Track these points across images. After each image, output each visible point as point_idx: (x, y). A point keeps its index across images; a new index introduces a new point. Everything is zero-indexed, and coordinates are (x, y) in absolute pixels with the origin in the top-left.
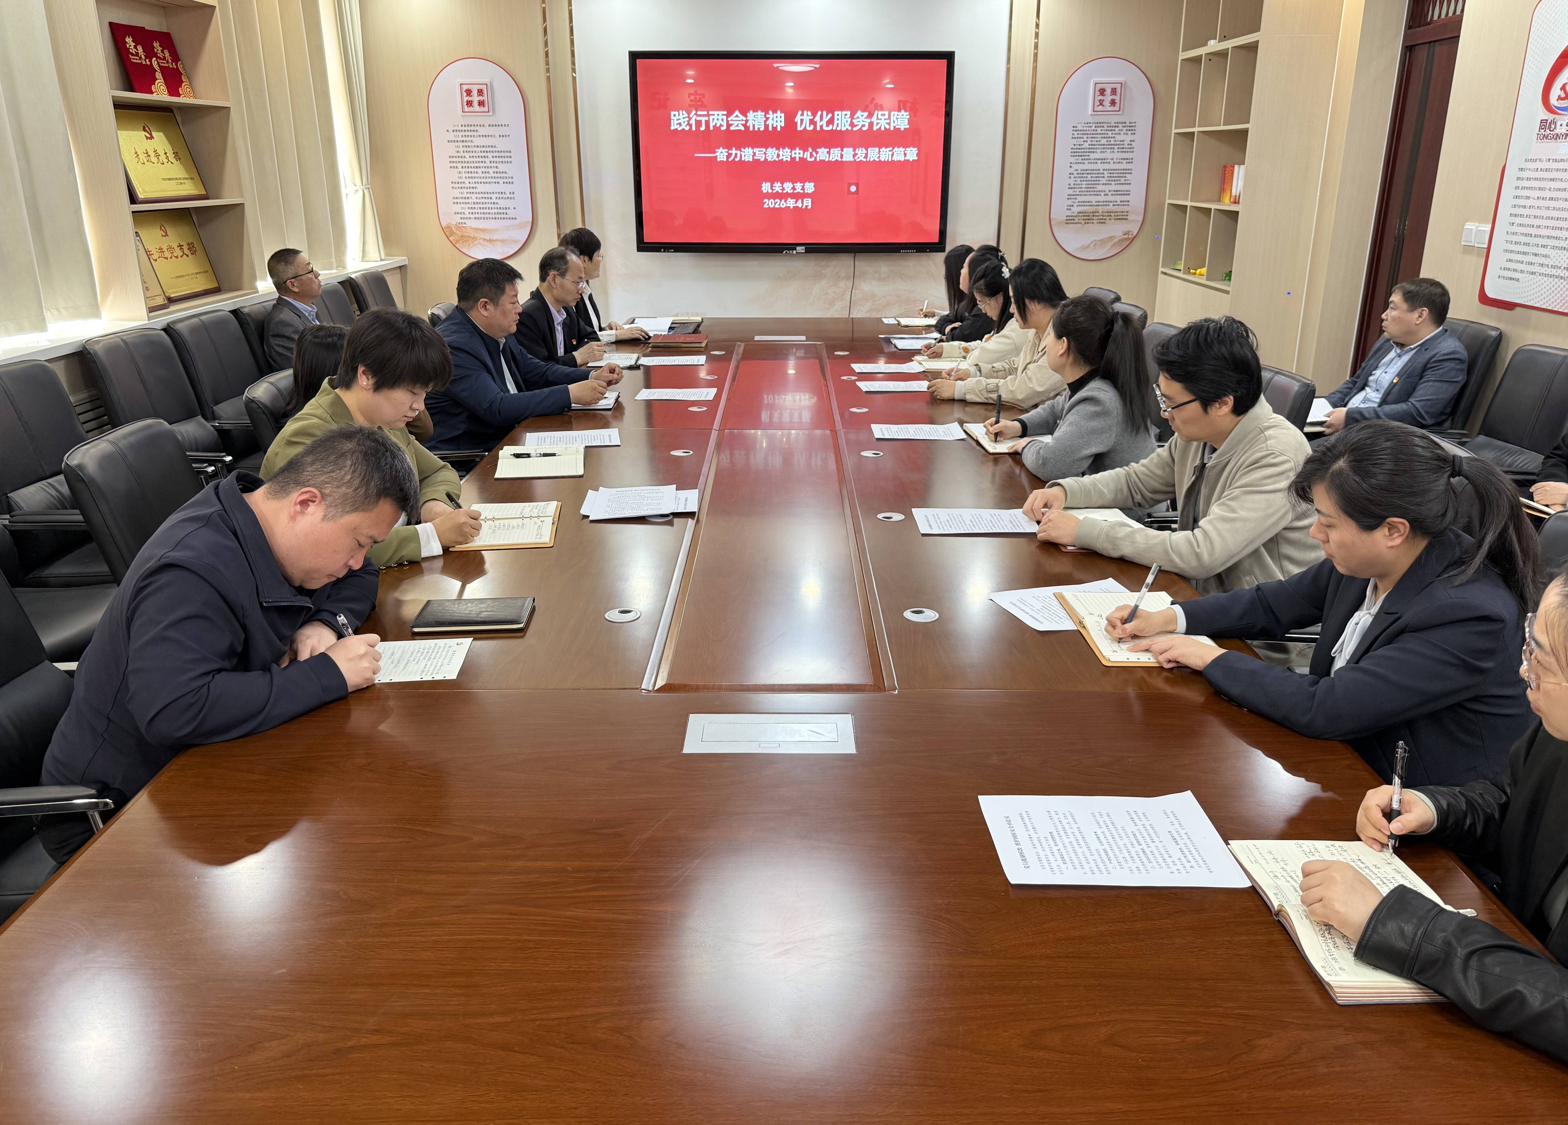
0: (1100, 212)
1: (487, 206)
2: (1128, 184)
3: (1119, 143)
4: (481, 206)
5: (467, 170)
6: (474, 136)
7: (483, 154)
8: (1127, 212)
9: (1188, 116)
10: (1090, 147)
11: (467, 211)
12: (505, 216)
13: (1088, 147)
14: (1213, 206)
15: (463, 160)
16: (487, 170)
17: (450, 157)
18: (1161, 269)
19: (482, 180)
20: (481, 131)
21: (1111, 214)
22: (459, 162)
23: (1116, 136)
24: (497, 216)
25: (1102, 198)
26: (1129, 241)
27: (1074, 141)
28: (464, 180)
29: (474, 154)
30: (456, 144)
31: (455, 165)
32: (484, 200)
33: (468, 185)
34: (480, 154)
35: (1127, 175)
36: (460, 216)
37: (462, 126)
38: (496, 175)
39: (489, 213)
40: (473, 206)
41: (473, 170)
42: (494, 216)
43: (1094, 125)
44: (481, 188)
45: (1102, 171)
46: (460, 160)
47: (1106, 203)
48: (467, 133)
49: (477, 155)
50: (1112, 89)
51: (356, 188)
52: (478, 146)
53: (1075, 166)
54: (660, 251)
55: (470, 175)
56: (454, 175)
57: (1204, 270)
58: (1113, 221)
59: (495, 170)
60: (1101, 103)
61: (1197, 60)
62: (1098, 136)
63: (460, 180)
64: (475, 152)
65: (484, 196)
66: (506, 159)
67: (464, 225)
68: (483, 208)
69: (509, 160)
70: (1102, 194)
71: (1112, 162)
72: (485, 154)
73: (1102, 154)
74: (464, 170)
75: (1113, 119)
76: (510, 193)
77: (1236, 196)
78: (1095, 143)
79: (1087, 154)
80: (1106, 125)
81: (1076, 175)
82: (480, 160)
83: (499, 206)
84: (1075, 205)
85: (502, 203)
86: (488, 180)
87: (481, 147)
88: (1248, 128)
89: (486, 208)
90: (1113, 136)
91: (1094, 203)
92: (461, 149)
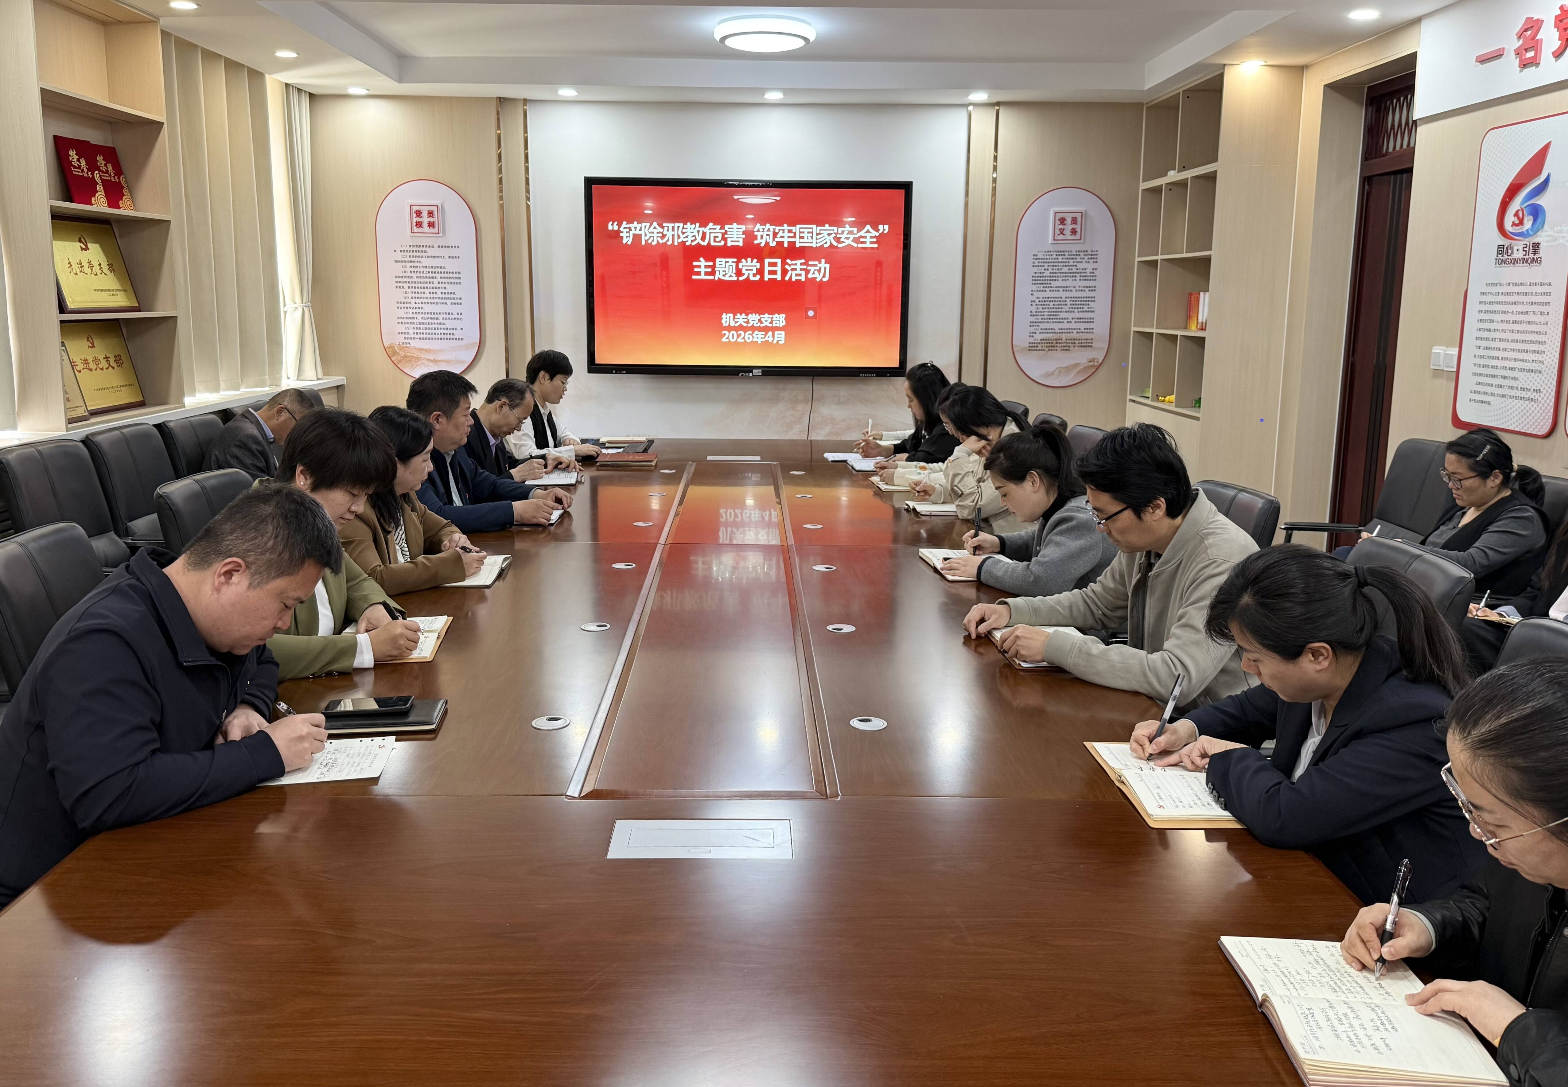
0: (1064, 339)
1: (433, 326)
2: (1091, 312)
3: (1081, 271)
4: (427, 326)
5: (414, 290)
6: (422, 257)
7: (431, 275)
8: (1092, 339)
9: (1149, 244)
10: (1052, 275)
11: (411, 331)
12: (451, 337)
13: (1049, 275)
14: (1179, 333)
15: (410, 280)
16: (434, 291)
17: (396, 277)
18: (1129, 397)
19: (429, 301)
20: (430, 251)
21: (1075, 341)
22: (406, 282)
23: (1077, 264)
24: (443, 336)
25: (1065, 325)
26: (1094, 368)
27: (1035, 270)
28: (410, 300)
29: (422, 275)
30: (404, 264)
31: (401, 285)
32: (430, 321)
33: (414, 305)
34: (428, 275)
35: (1090, 303)
36: (404, 336)
37: (410, 246)
38: (444, 296)
39: (435, 334)
40: (418, 326)
41: (420, 290)
42: (440, 336)
43: (1055, 254)
44: (428, 308)
45: (1064, 299)
46: (407, 280)
47: (1069, 331)
48: (415, 254)
49: (425, 275)
50: (1073, 218)
51: (296, 306)
52: (426, 267)
53: (1036, 294)
54: (612, 373)
55: (417, 295)
56: (400, 295)
57: (1172, 398)
58: (1077, 348)
59: (443, 291)
60: (1062, 232)
61: (1157, 190)
62: (1060, 264)
63: (405, 301)
64: (423, 272)
65: (430, 316)
66: (455, 281)
67: (407, 345)
68: (429, 328)
69: (458, 281)
70: (1065, 321)
71: (1074, 290)
72: (434, 275)
73: (1064, 282)
74: (410, 290)
75: (1075, 248)
76: (458, 314)
77: (1202, 323)
78: (1057, 271)
79: (1049, 282)
80: (1067, 254)
81: (1038, 303)
82: (428, 280)
83: (445, 327)
84: (1038, 332)
85: (449, 324)
86: (435, 301)
87: (429, 267)
88: (1211, 255)
89: (432, 329)
90: (1075, 264)
91: (1057, 331)
92: (408, 270)
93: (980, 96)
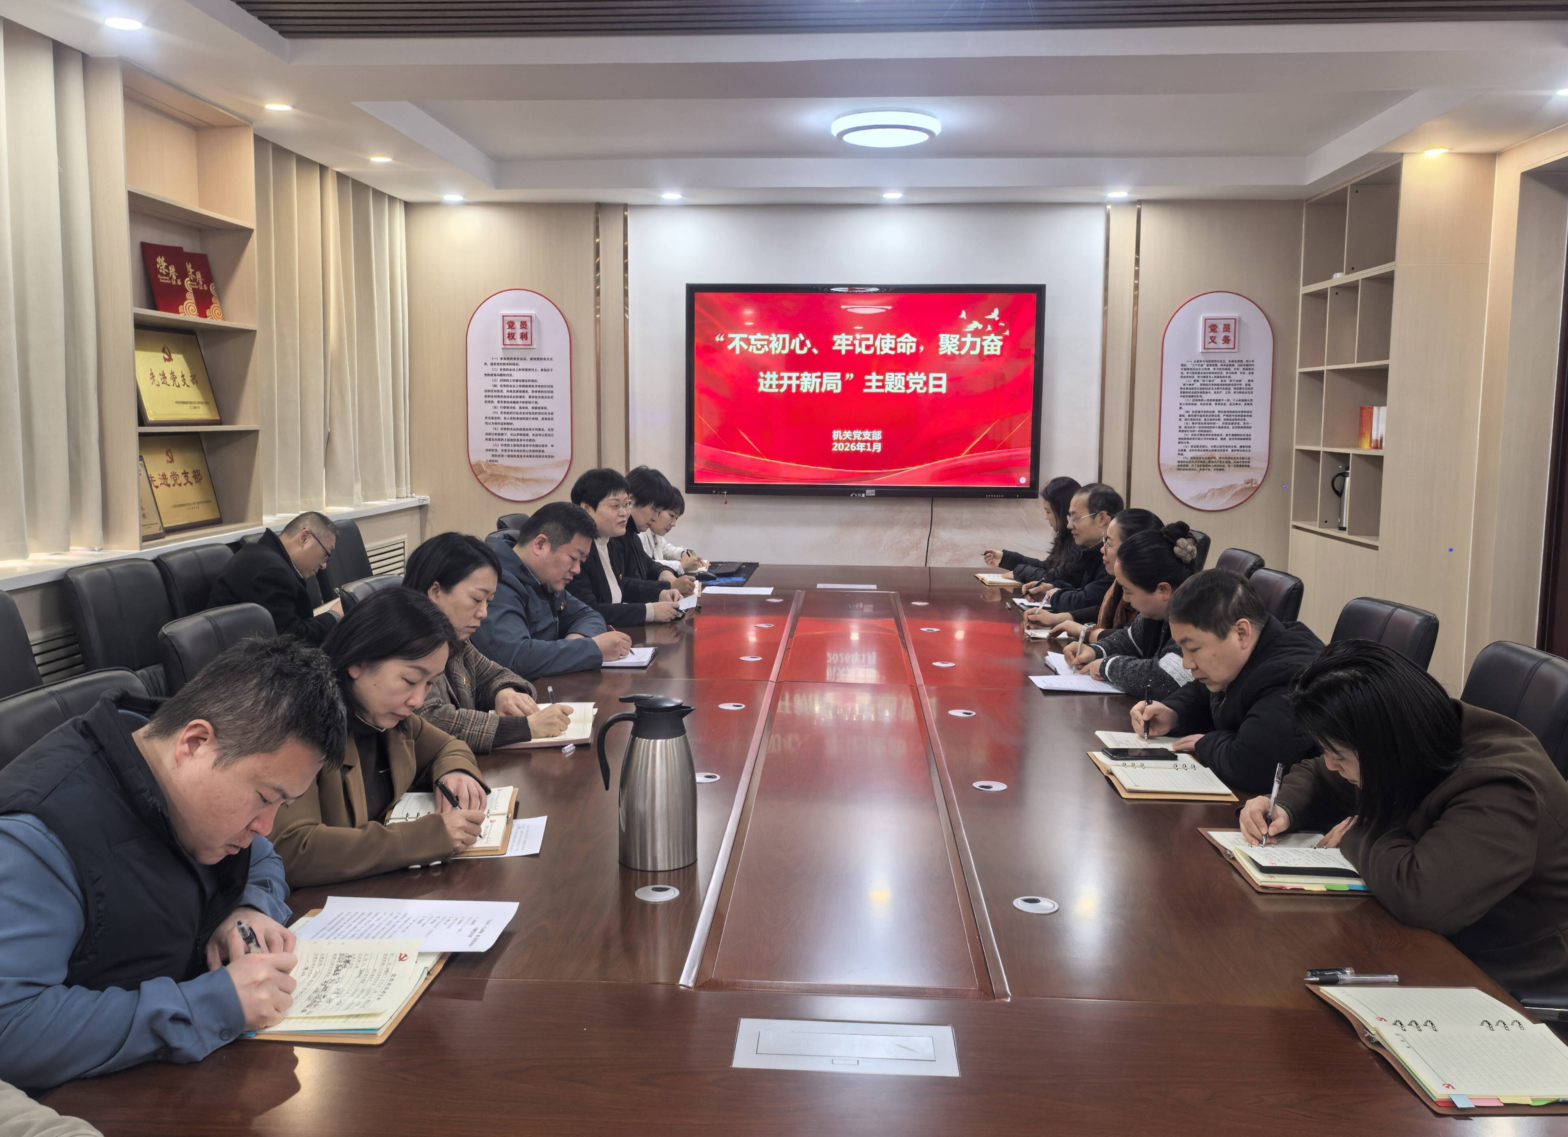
0: (1217, 458)
1: (523, 443)
2: (1248, 427)
3: (1235, 382)
4: (516, 443)
5: (503, 405)
6: (514, 370)
7: (522, 389)
8: (1249, 458)
9: (1313, 352)
10: (1203, 387)
11: (499, 448)
12: (541, 454)
13: (1200, 387)
14: (1351, 451)
16: (525, 405)
17: (486, 391)
18: (1292, 523)
19: (519, 416)
20: (522, 364)
21: (1230, 460)
22: (495, 397)
23: (1231, 375)
24: (532, 454)
25: (1218, 442)
26: (1252, 490)
27: (1184, 381)
28: (499, 415)
29: (512, 389)
30: (494, 378)
31: (490, 399)
32: (519, 437)
33: (503, 421)
34: (519, 389)
35: (1246, 418)
36: (491, 453)
37: (501, 359)
38: (535, 411)
39: (524, 451)
40: (507, 443)
41: (510, 405)
42: (529, 454)
43: (1206, 363)
44: (517, 424)
45: (1217, 413)
46: (497, 394)
47: (1224, 448)
48: (506, 367)
49: (516, 389)
50: (1225, 325)
52: (517, 380)
53: (1186, 408)
54: (711, 494)
55: (507, 410)
56: (489, 410)
58: (1232, 468)
59: (535, 405)
60: (1213, 339)
61: (1321, 295)
62: (1211, 375)
63: (494, 416)
64: (514, 386)
65: (519, 432)
66: (547, 395)
67: (495, 463)
68: (518, 446)
69: (550, 395)
70: (1219, 438)
71: (1228, 403)
72: (525, 389)
73: (1216, 395)
74: (500, 405)
75: (1227, 357)
76: (549, 430)
77: (1377, 441)
78: (1208, 383)
79: (1199, 394)
80: (1219, 364)
81: (1187, 417)
82: (519, 394)
83: (535, 443)
84: (1188, 450)
85: (539, 440)
86: (526, 416)
87: (520, 381)
88: (1387, 366)
89: (521, 445)
90: (1228, 375)
91: (1209, 448)
92: (499, 383)
93: (1119, 193)
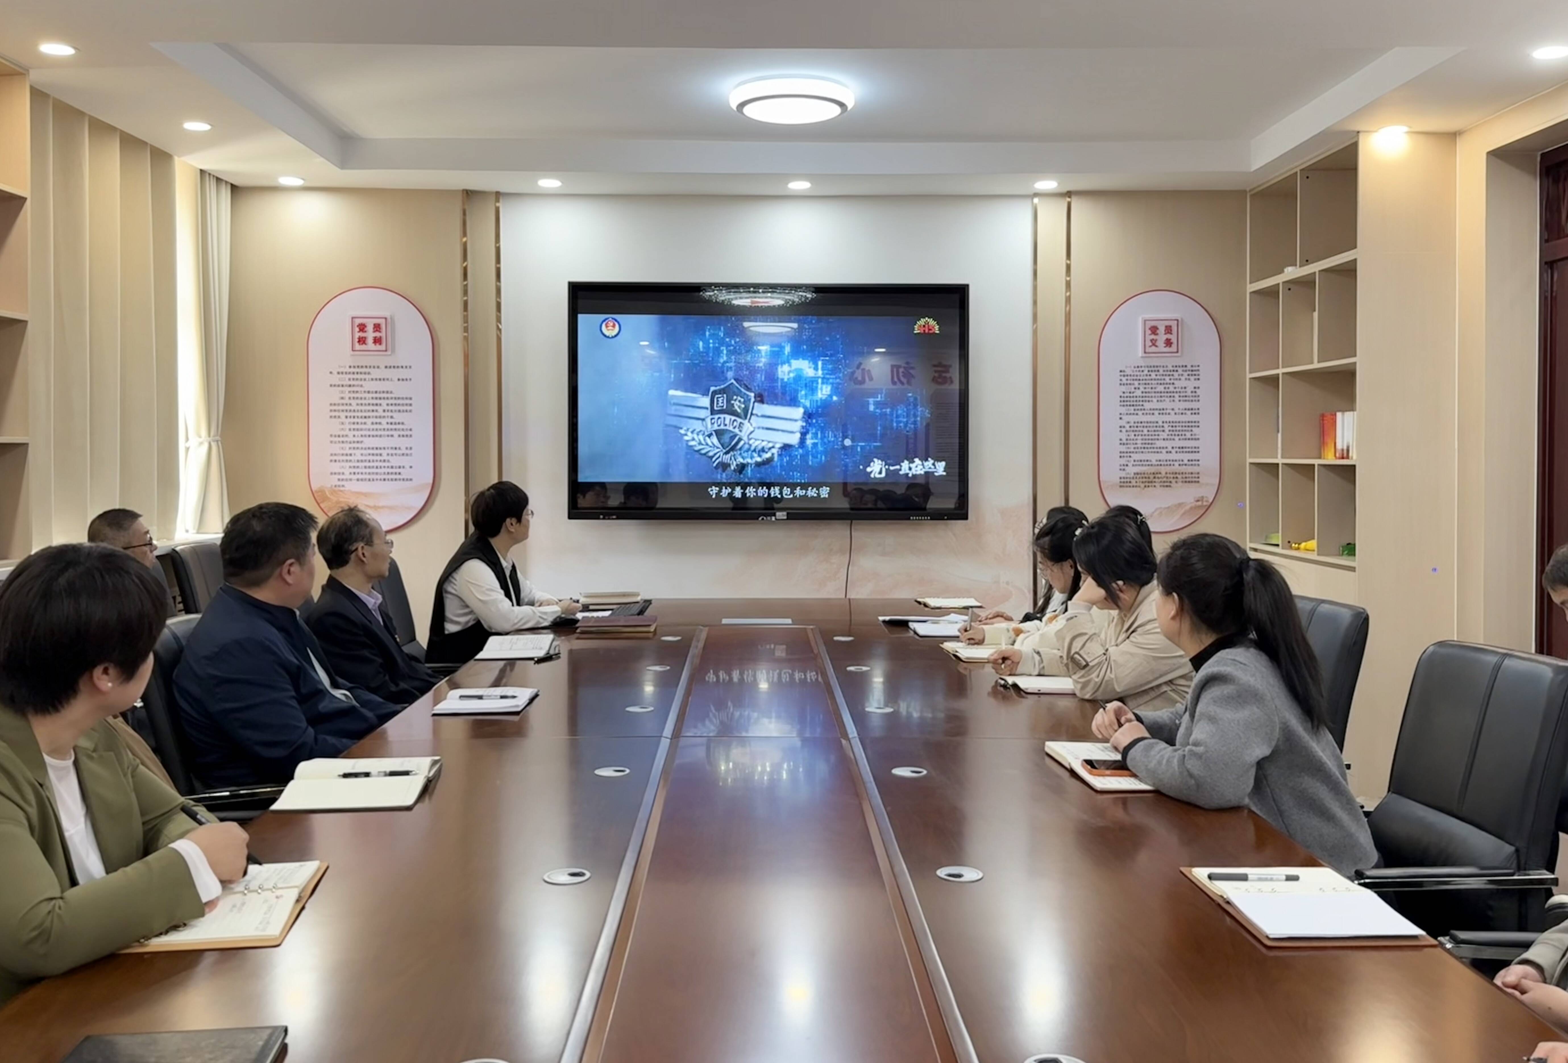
0: (1163, 474)
1: (375, 464)
2: (1195, 439)
3: (1180, 390)
4: (367, 464)
5: (352, 420)
6: (365, 380)
7: (375, 402)
8: (1198, 473)
9: (1267, 355)
10: (1144, 395)
11: (347, 471)
12: (398, 477)
13: (1141, 395)
14: (1316, 462)
15: (348, 408)
16: (378, 420)
17: (331, 404)
19: (371, 433)
20: (375, 373)
21: (1178, 475)
22: (343, 411)
23: (1175, 382)
24: (386, 477)
25: (1163, 456)
26: (1204, 508)
27: (1123, 388)
28: (347, 432)
29: (363, 402)
30: (341, 388)
31: (337, 414)
32: (371, 458)
33: (351, 439)
34: (371, 401)
35: (1193, 429)
36: (337, 477)
37: (350, 367)
38: (390, 427)
39: (377, 474)
40: (357, 464)
41: (360, 420)
42: (383, 477)
43: (1147, 369)
44: (369, 442)
45: (1161, 424)
46: (345, 408)
47: (1170, 463)
48: (356, 376)
49: (367, 402)
50: (1166, 327)
51: (201, 440)
52: (369, 392)
53: (1127, 418)
55: (356, 426)
56: (335, 427)
57: (1313, 544)
58: (1180, 484)
59: (390, 420)
60: (1154, 343)
61: (1271, 293)
62: (1153, 382)
63: (341, 433)
64: (365, 399)
65: (371, 452)
66: (405, 408)
67: (342, 489)
68: (369, 467)
69: (409, 408)
70: (1164, 451)
71: (1172, 412)
72: (378, 402)
73: (1160, 403)
74: (349, 420)
75: (1171, 362)
76: (407, 448)
77: (1343, 450)
78: (1150, 390)
79: (1141, 403)
80: (1161, 369)
81: (1128, 429)
82: (371, 408)
83: (390, 464)
84: (1130, 464)
85: (395, 461)
86: (379, 433)
87: (372, 392)
88: (1355, 363)
89: (373, 467)
90: (1172, 381)
91: (1154, 463)
92: (347, 395)
93: (1048, 185)
